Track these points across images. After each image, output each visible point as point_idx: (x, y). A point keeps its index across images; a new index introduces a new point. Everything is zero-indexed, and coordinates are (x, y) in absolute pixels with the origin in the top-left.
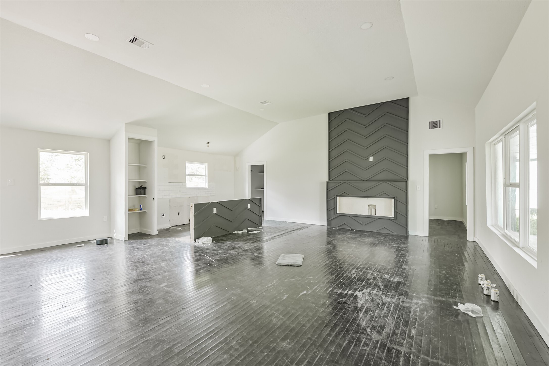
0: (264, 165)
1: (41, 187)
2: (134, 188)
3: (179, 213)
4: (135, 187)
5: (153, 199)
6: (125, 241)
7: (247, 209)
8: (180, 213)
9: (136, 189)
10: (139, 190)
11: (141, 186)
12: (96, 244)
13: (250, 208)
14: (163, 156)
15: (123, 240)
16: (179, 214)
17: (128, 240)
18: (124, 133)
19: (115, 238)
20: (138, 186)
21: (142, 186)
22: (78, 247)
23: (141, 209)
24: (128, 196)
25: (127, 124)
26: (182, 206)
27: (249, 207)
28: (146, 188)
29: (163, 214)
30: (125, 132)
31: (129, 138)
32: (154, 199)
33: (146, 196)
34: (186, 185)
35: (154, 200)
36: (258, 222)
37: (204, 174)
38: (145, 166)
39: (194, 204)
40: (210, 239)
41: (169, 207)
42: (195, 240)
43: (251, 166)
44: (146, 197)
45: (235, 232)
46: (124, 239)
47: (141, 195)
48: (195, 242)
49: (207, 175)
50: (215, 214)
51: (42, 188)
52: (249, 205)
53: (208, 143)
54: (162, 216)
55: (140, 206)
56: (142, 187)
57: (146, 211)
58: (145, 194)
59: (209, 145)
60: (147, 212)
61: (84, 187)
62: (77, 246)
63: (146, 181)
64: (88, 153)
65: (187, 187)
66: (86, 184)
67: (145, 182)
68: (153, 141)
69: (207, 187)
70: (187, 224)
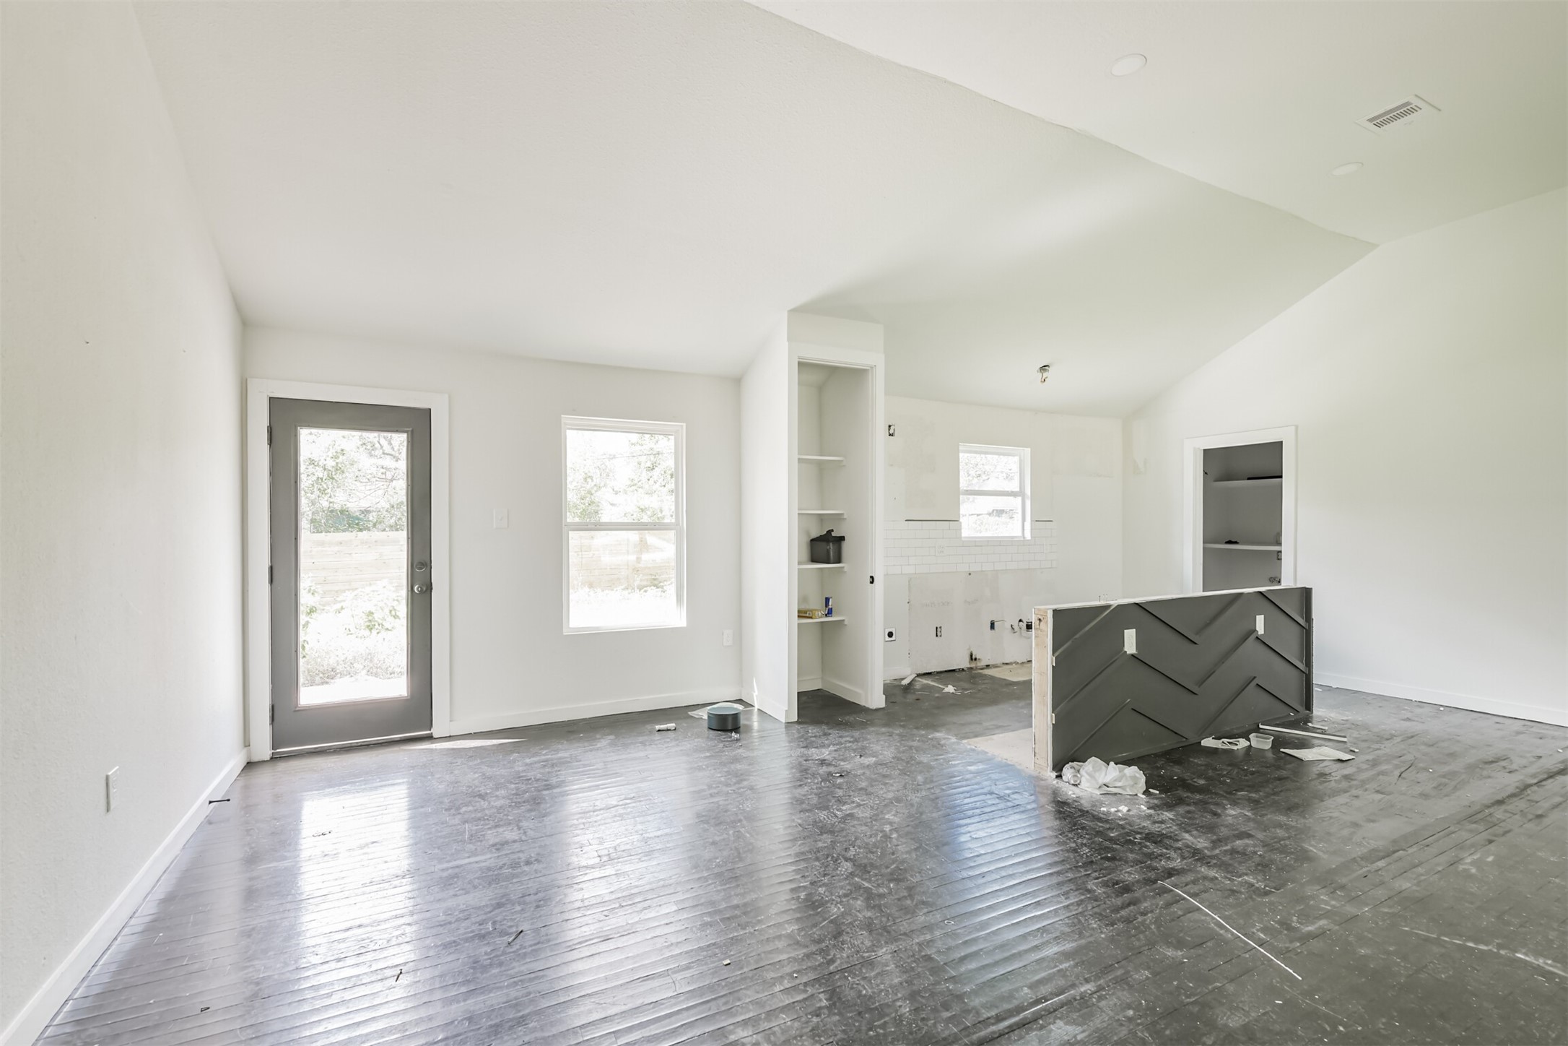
0: (1282, 442)
1: (570, 532)
2: (806, 540)
3: (939, 630)
4: (808, 533)
5: (869, 580)
6: (789, 724)
7: (1253, 636)
8: (940, 627)
9: (812, 540)
10: (822, 545)
11: (830, 532)
12: (706, 725)
13: (1263, 633)
14: (890, 426)
15: (784, 722)
16: (939, 634)
17: (798, 722)
18: (787, 343)
19: (757, 707)
20: (815, 533)
21: (832, 530)
22: (659, 731)
23: (828, 613)
24: (796, 567)
25: (794, 312)
26: (948, 603)
27: (1260, 628)
28: (844, 537)
29: (890, 630)
30: (789, 340)
31: (799, 363)
32: (872, 577)
33: (843, 567)
34: (961, 529)
35: (872, 582)
36: (1293, 696)
37: (1018, 489)
38: (842, 461)
39: (1055, 611)
40: (1134, 778)
41: (908, 605)
42: (1058, 767)
43: (1204, 450)
44: (846, 569)
45: (1208, 742)
46: (787, 716)
47: (828, 562)
48: (1057, 777)
49: (1028, 491)
50: (1132, 655)
51: (571, 534)
52: (1260, 620)
53: (1044, 368)
54: (887, 638)
55: (827, 600)
56: (833, 534)
57: (843, 620)
58: (839, 561)
59: (1045, 375)
60: (846, 623)
61: (672, 534)
62: (658, 727)
63: (842, 514)
64: (684, 424)
65: (963, 535)
66: (677, 524)
67: (839, 518)
68: (872, 368)
69: (1028, 536)
70: (963, 669)
